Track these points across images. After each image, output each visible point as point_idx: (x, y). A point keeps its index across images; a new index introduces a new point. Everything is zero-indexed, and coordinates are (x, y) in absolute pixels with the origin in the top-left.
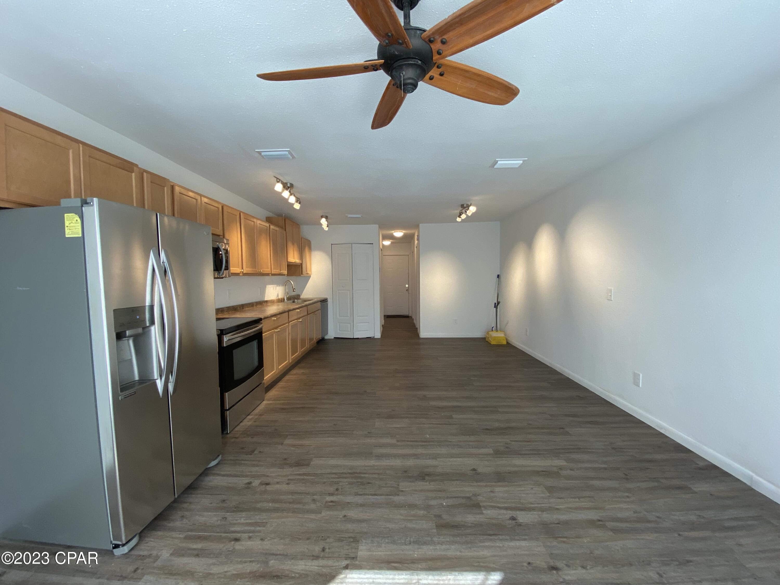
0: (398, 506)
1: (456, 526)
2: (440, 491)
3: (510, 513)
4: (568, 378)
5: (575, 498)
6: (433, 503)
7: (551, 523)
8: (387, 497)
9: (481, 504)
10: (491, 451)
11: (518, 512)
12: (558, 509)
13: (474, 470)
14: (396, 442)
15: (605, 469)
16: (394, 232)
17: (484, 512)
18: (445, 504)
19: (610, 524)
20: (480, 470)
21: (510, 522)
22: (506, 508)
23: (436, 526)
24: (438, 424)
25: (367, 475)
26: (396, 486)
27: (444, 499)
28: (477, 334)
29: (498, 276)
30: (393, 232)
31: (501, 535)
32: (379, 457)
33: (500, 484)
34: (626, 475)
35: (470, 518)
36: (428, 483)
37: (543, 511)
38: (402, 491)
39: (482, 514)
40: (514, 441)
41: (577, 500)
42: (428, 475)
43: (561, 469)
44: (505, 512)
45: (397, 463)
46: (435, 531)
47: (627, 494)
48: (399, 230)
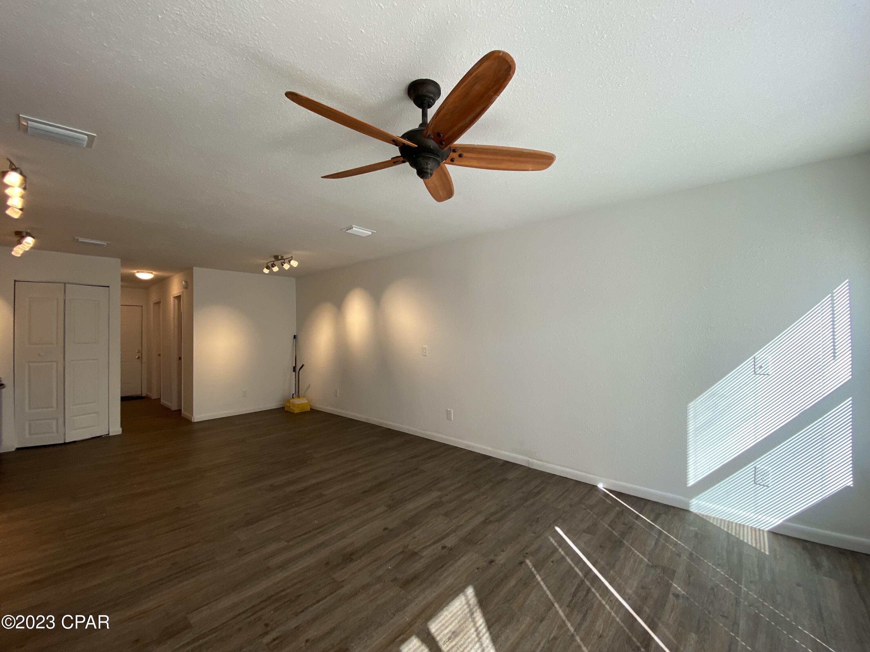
0: (354, 594)
1: (415, 577)
2: (375, 561)
3: (439, 545)
4: (388, 428)
5: (463, 513)
6: (379, 573)
7: (466, 537)
8: (333, 595)
9: (416, 550)
10: (383, 508)
11: (443, 541)
12: (461, 525)
13: (385, 529)
14: (286, 543)
15: (463, 486)
16: (138, 272)
17: (423, 555)
18: (390, 568)
19: (492, 518)
20: (390, 527)
21: (444, 550)
22: (434, 543)
23: (401, 588)
24: (316, 506)
25: (288, 591)
26: (332, 581)
27: (386, 565)
28: (272, 404)
29: (295, 337)
30: (135, 271)
31: (448, 562)
32: (282, 566)
33: (414, 529)
34: (475, 485)
35: (418, 565)
36: (359, 561)
37: (455, 532)
38: (343, 581)
39: (423, 557)
40: (394, 492)
41: (466, 513)
42: (352, 554)
43: (440, 498)
44: (435, 546)
45: (310, 561)
46: (403, 592)
47: (485, 496)
48: (146, 270)
